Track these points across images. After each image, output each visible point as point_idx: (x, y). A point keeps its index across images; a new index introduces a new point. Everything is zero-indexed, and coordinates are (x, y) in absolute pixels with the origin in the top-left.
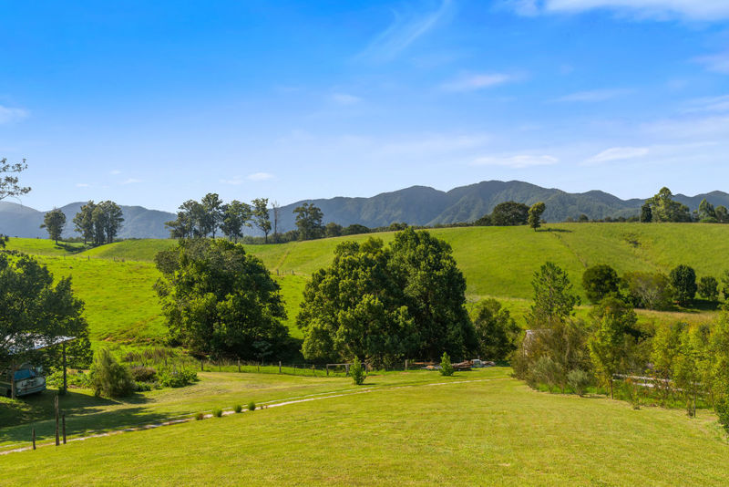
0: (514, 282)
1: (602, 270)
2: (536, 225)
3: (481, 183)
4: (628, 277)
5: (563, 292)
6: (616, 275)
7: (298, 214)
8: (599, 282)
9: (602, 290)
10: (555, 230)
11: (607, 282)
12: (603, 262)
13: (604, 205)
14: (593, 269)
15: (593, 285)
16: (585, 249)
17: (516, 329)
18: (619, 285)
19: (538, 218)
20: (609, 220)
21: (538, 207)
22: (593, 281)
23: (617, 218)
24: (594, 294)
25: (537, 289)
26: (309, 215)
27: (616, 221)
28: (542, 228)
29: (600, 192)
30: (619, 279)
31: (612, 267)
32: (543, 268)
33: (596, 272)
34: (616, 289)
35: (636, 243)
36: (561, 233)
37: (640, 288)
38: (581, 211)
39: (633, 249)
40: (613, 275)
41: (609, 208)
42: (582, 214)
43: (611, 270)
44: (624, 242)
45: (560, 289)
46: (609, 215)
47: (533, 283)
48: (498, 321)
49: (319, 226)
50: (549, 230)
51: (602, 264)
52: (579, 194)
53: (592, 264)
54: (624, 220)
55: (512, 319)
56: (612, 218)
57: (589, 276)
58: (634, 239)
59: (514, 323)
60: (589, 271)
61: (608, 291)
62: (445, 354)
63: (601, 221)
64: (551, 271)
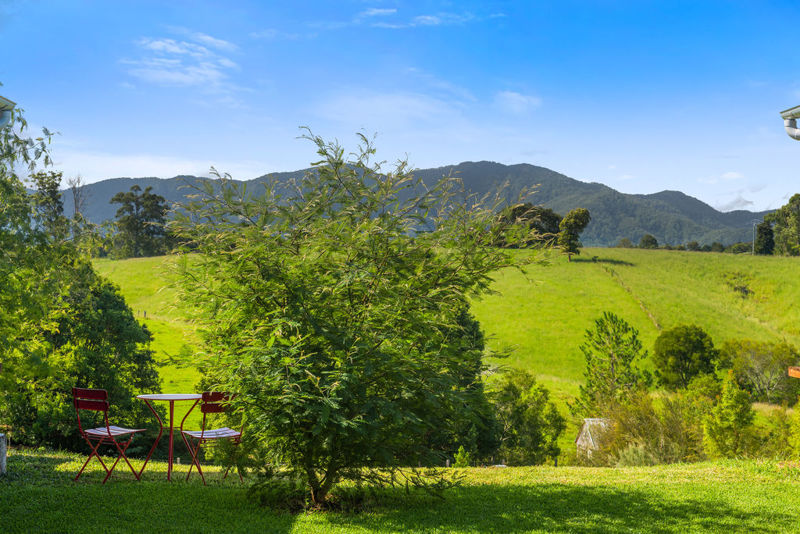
0: (532, 351)
1: (688, 334)
2: (573, 248)
3: (461, 164)
4: (733, 348)
5: (633, 364)
6: (712, 345)
7: (120, 206)
8: (683, 356)
9: (686, 370)
10: (605, 261)
11: (696, 356)
12: (689, 321)
13: (685, 219)
14: (672, 333)
15: (671, 360)
16: (657, 297)
17: (558, 424)
18: (716, 363)
19: (575, 237)
20: (695, 247)
21: (576, 217)
22: (671, 353)
23: (709, 244)
24: (673, 377)
25: (589, 357)
26: (142, 209)
27: (708, 249)
28: (582, 255)
29: (679, 195)
30: (717, 353)
31: (704, 330)
32: (600, 323)
33: (678, 338)
34: (709, 370)
35: (745, 291)
36: (616, 267)
37: (752, 370)
38: (645, 228)
39: (741, 301)
40: (707, 344)
41: (696, 225)
42: (646, 233)
43: (703, 335)
44: (725, 287)
45: (627, 358)
46: (694, 239)
47: (582, 349)
48: (531, 407)
49: (160, 231)
50: (594, 260)
51: (688, 325)
52: (642, 196)
53: (671, 324)
54: (722, 249)
55: (553, 405)
56: (701, 243)
57: (666, 344)
58: (743, 283)
59: (554, 411)
60: (665, 335)
61: (696, 373)
62: (461, 449)
63: (682, 249)
64: (611, 328)
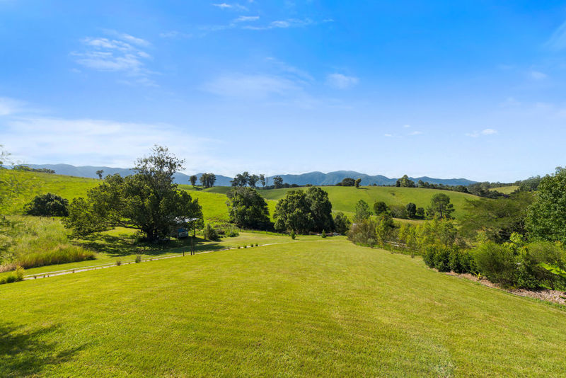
0: (349, 207)
2: (357, 186)
4: (391, 206)
5: (366, 211)
6: (386, 206)
8: (380, 208)
9: (381, 211)
10: (364, 189)
11: (383, 208)
12: (381, 201)
13: (383, 180)
17: (349, 223)
18: (387, 209)
19: (358, 184)
21: (358, 180)
22: (377, 207)
23: (387, 185)
24: (378, 212)
25: (357, 209)
26: (278, 180)
28: (360, 188)
29: (382, 176)
32: (359, 202)
33: (379, 204)
36: (367, 190)
37: (395, 211)
38: (374, 182)
39: (393, 196)
43: (384, 203)
44: (390, 194)
46: (384, 184)
47: (355, 207)
48: (343, 220)
49: (282, 184)
53: (377, 201)
54: (390, 186)
55: (348, 219)
58: (393, 193)
60: (376, 204)
62: (323, 230)
63: (381, 186)
64: (362, 203)
